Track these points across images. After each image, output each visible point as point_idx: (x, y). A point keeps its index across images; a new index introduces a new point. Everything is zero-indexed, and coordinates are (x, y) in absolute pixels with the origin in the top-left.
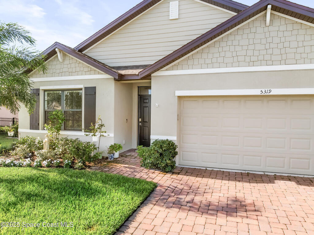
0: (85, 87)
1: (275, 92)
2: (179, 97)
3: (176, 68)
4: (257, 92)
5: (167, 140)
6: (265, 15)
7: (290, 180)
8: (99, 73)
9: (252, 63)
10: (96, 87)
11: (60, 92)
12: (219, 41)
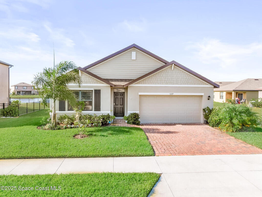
0: (95, 90)
1: (175, 94)
2: (140, 95)
3: (139, 83)
4: (168, 94)
5: (135, 113)
6: (172, 66)
7: (179, 124)
8: (102, 83)
9: (167, 83)
10: (100, 90)
11: (79, 91)
12: (156, 74)
